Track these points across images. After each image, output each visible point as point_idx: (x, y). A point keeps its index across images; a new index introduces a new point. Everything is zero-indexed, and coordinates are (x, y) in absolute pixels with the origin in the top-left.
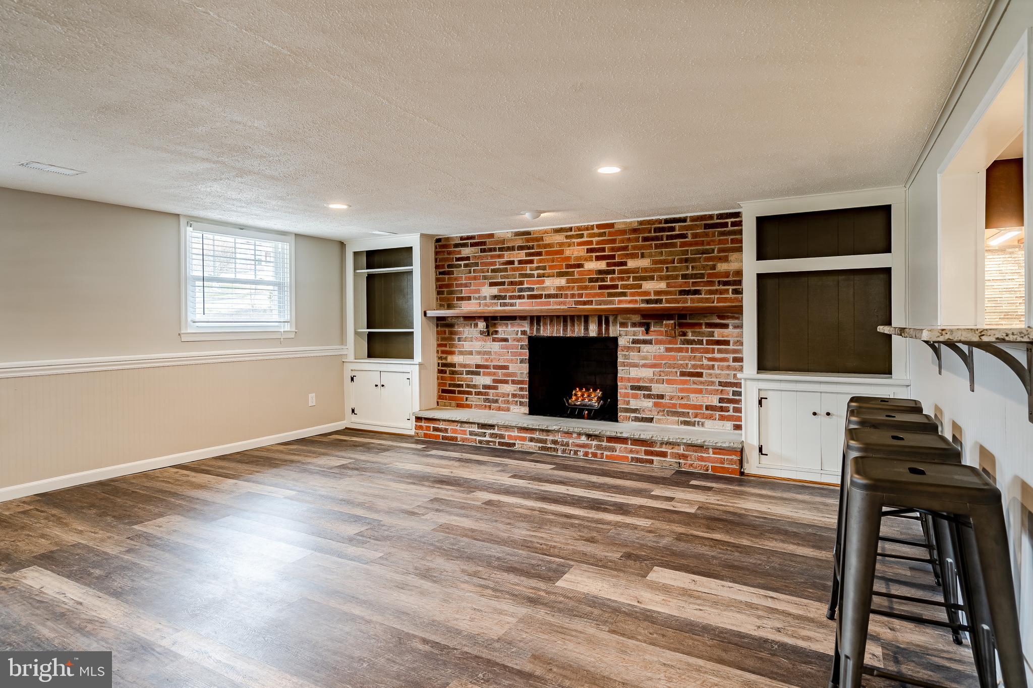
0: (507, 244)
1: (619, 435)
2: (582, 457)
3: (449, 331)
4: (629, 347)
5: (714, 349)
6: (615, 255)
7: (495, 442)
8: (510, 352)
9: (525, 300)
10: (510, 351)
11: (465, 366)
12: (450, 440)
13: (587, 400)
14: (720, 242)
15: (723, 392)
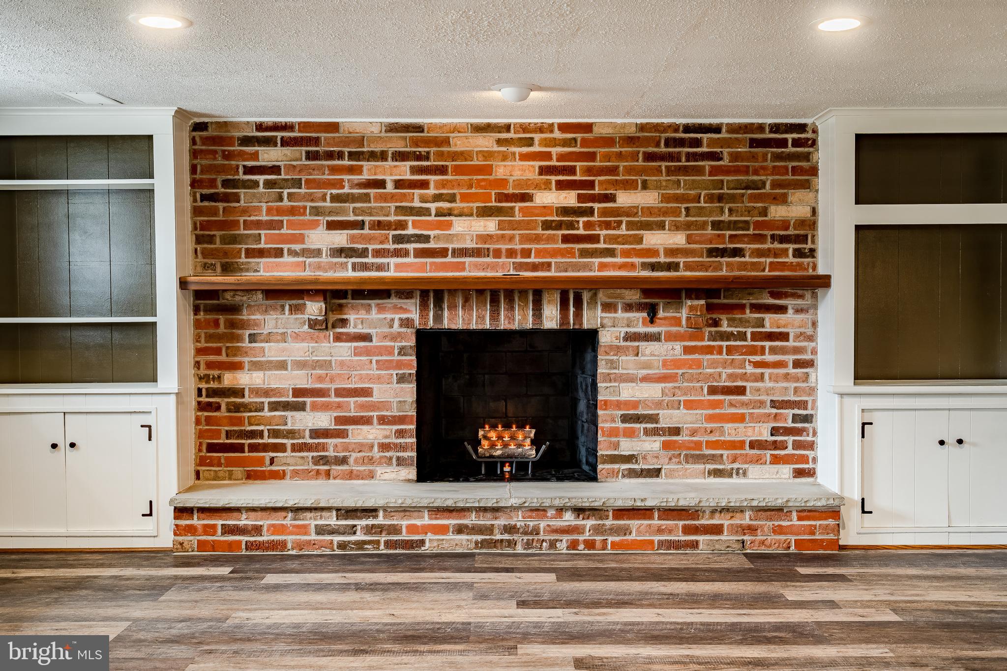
0: (369, 146)
1: (639, 504)
2: (565, 551)
3: (226, 321)
4: (618, 347)
5: (763, 348)
6: (593, 181)
7: (378, 542)
8: (374, 362)
9: (410, 260)
10: (375, 359)
11: (267, 393)
12: (267, 549)
13: (512, 447)
14: (775, 171)
15: (777, 418)
